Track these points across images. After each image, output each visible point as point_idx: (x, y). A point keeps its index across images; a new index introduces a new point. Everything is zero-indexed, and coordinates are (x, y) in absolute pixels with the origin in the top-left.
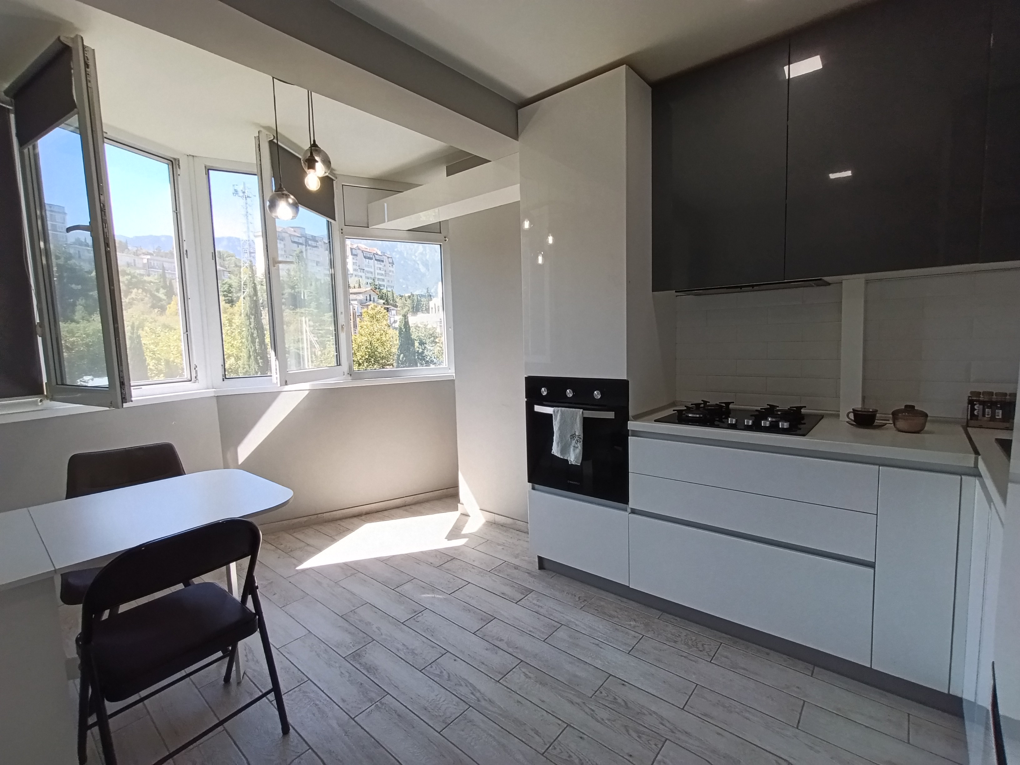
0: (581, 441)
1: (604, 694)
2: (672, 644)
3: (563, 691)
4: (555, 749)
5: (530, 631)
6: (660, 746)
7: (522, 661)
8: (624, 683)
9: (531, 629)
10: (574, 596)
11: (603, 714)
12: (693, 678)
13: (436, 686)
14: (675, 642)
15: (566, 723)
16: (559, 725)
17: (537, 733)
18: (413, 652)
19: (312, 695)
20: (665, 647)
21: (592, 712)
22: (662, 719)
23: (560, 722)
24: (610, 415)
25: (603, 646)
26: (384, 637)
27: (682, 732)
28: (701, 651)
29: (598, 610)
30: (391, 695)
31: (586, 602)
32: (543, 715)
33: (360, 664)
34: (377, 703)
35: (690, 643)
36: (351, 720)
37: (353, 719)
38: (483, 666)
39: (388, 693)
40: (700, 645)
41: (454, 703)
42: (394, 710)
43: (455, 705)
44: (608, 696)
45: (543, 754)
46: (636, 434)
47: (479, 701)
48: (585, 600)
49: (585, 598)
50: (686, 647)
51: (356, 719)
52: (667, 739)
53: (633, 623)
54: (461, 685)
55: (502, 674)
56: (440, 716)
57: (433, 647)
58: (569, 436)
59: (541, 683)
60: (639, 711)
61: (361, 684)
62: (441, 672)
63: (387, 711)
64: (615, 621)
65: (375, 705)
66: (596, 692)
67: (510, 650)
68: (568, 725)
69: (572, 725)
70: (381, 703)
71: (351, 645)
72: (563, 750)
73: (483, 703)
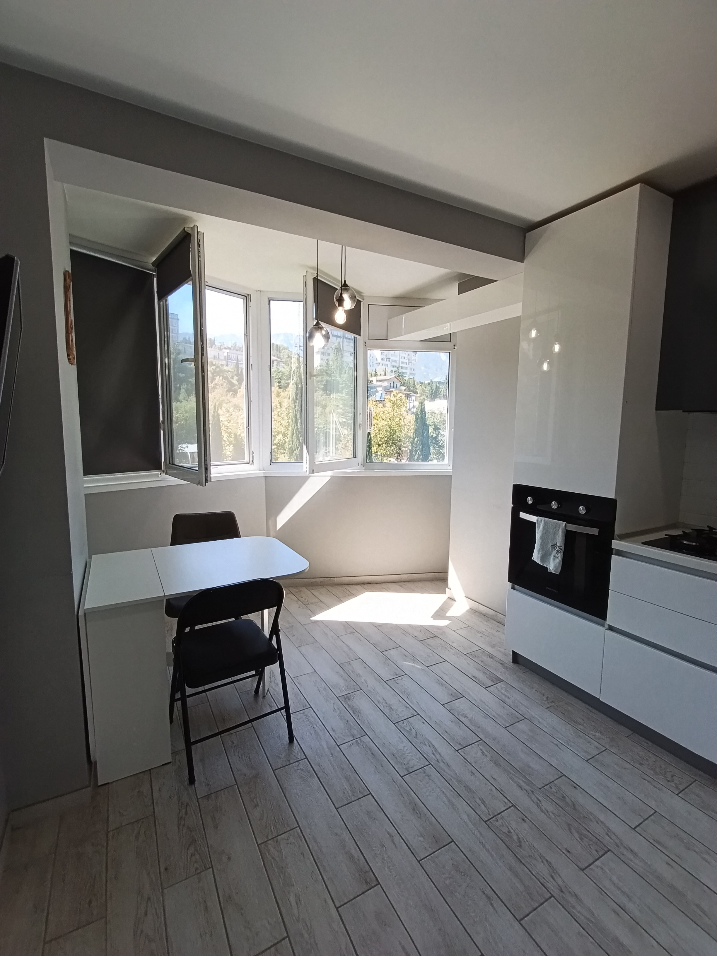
0: (562, 552)
1: (554, 789)
2: (637, 765)
3: (515, 775)
4: (497, 821)
5: (494, 716)
6: (601, 853)
7: (481, 740)
8: (576, 786)
9: (495, 715)
10: (542, 695)
11: (549, 807)
12: (653, 804)
13: (405, 739)
14: (641, 764)
15: (512, 803)
16: (505, 803)
17: (483, 803)
18: (390, 708)
19: (312, 719)
20: (628, 766)
21: (539, 802)
22: (608, 831)
23: (506, 801)
24: (595, 531)
25: (562, 747)
26: (369, 688)
27: (628, 850)
28: (669, 781)
29: (564, 714)
30: (368, 736)
31: (554, 704)
32: (492, 790)
33: (349, 705)
34: (357, 739)
35: (658, 770)
36: (337, 746)
37: (338, 746)
38: (446, 734)
39: (367, 734)
40: (669, 775)
41: (417, 757)
42: (370, 749)
43: (418, 759)
44: (557, 792)
45: (485, 822)
46: (619, 553)
47: (438, 761)
48: (553, 702)
49: (553, 700)
50: (652, 772)
51: (340, 746)
52: (609, 850)
53: (598, 735)
54: (425, 744)
55: (462, 745)
56: (404, 764)
57: (407, 707)
58: (550, 545)
59: (495, 763)
60: (586, 816)
61: (348, 721)
62: (411, 729)
63: (364, 748)
64: (580, 728)
65: (356, 740)
66: (546, 785)
67: (473, 728)
68: (513, 805)
69: (517, 807)
70: (360, 739)
71: (343, 689)
72: (504, 824)
73: (442, 764)
